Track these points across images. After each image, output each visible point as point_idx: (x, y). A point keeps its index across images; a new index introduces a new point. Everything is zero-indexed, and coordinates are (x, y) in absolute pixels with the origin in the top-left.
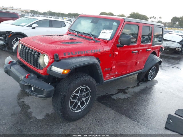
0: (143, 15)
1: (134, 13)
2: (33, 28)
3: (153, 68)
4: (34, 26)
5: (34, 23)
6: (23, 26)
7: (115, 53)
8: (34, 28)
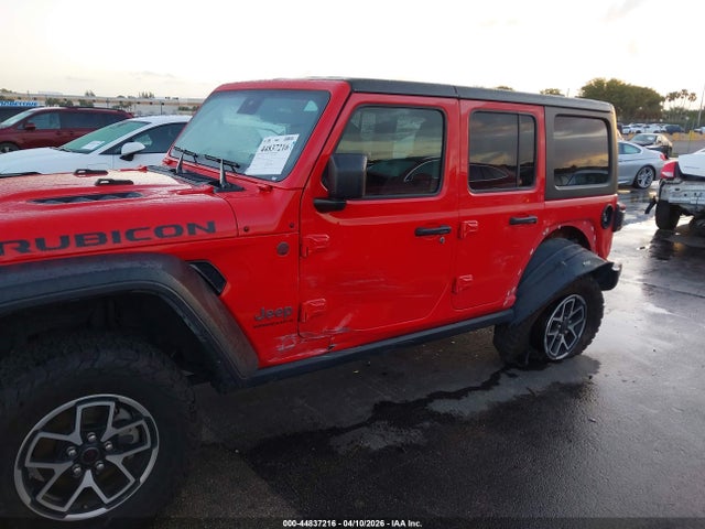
0: (639, 88)
1: (599, 83)
2: (124, 158)
3: (564, 302)
4: (127, 149)
5: (131, 140)
6: (88, 152)
7: (310, 236)
8: (129, 157)
